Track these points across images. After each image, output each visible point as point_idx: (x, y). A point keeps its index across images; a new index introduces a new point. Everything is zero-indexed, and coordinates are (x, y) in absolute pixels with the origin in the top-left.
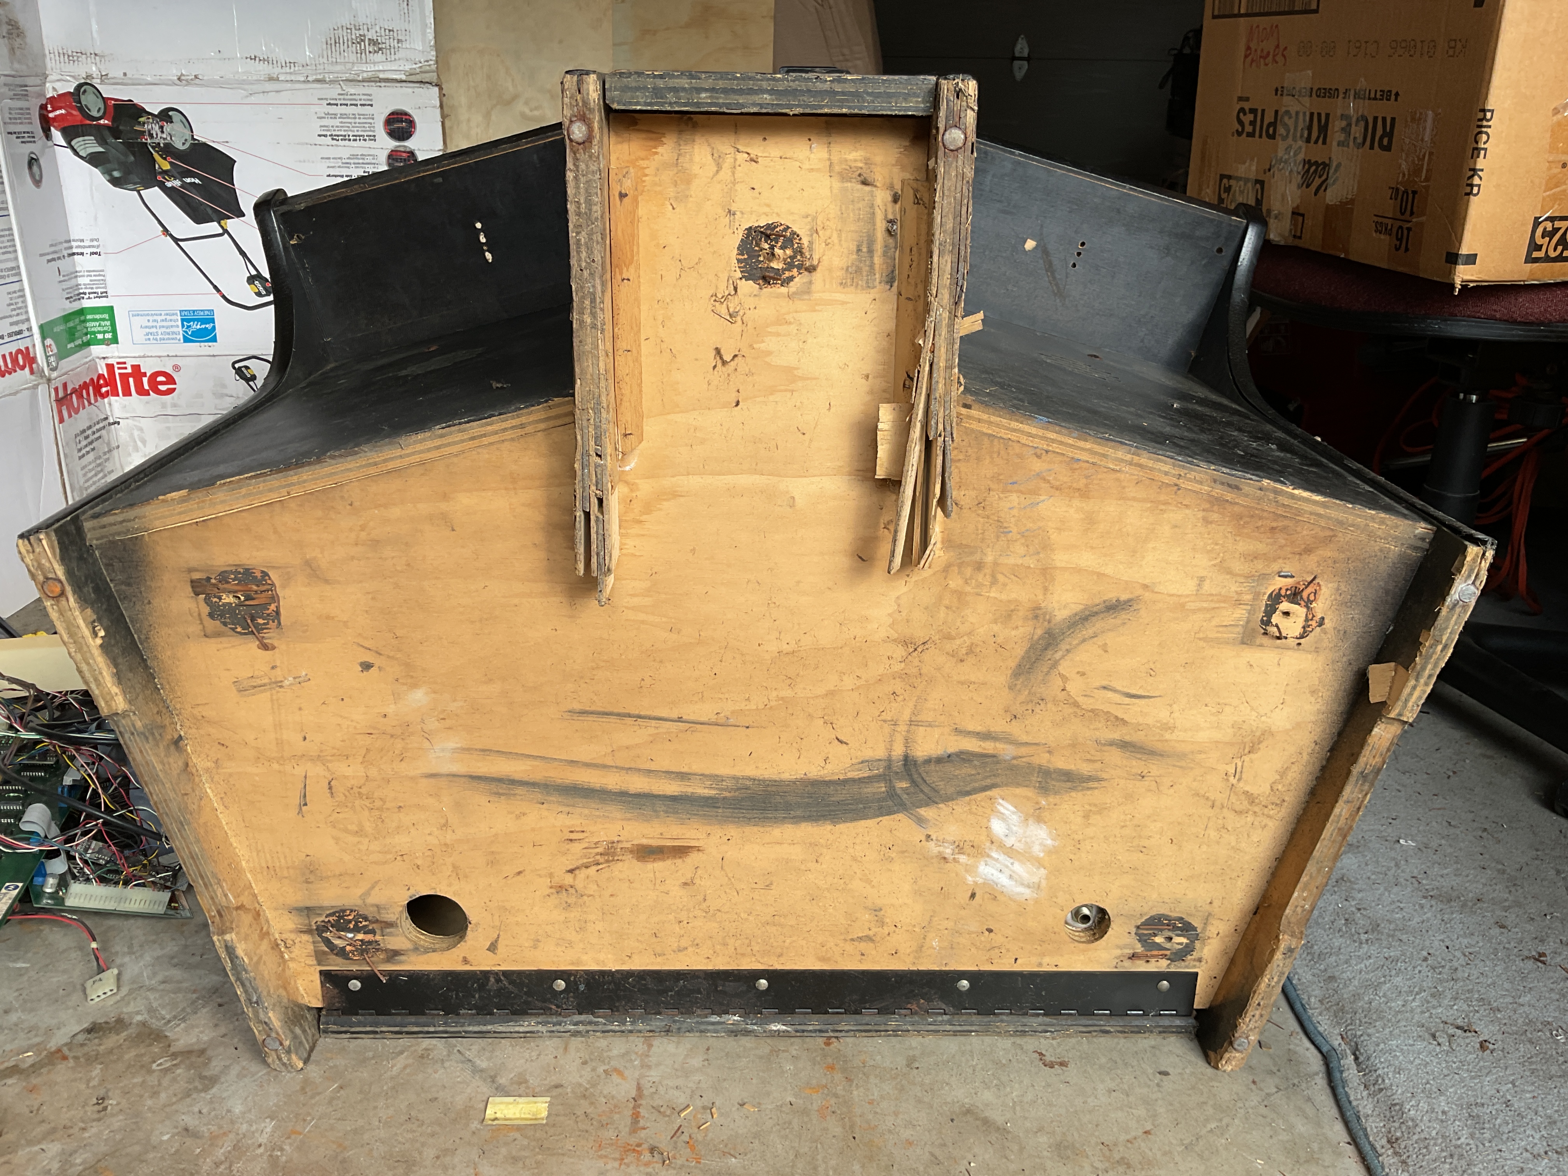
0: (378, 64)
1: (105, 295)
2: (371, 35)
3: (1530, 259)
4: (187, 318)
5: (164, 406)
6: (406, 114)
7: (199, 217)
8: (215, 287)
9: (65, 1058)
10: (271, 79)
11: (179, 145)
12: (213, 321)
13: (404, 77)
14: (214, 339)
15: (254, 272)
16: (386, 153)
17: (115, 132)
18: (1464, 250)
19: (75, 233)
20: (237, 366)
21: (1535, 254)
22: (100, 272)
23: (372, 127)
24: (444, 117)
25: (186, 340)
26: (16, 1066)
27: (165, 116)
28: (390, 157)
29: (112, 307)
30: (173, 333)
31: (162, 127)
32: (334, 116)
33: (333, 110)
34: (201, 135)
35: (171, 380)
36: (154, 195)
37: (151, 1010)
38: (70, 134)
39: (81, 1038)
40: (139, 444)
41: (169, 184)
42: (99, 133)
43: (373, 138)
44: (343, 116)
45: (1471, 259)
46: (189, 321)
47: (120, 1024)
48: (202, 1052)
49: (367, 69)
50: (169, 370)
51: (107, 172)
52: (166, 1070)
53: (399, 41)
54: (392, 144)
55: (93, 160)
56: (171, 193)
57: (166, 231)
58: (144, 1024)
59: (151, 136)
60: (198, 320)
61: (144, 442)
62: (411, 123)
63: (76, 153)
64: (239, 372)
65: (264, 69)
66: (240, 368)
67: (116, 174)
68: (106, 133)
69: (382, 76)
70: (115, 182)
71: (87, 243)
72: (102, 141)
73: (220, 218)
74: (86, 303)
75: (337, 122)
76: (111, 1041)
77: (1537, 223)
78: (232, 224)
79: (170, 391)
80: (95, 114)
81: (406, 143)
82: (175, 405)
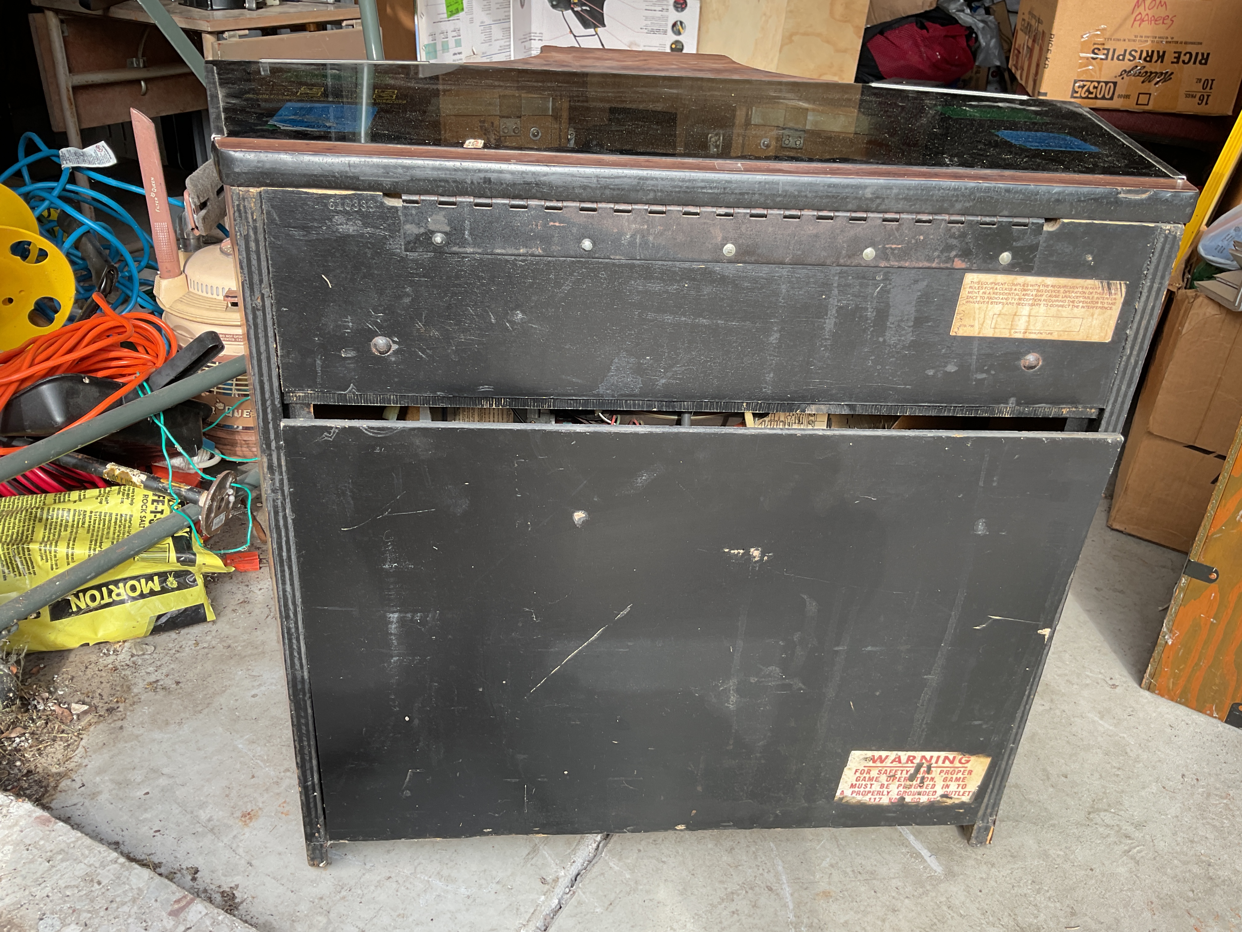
7: (586, 25)
19: (533, 30)
21: (1075, 95)
28: (675, 2)
36: (569, 13)
41: (576, 9)
45: (1046, 92)
51: (551, 2)
56: (576, 13)
57: (571, 31)
67: (554, 3)
70: (553, 6)
71: (537, 34)
73: (595, 27)
77: (1075, 82)
78: (600, 30)
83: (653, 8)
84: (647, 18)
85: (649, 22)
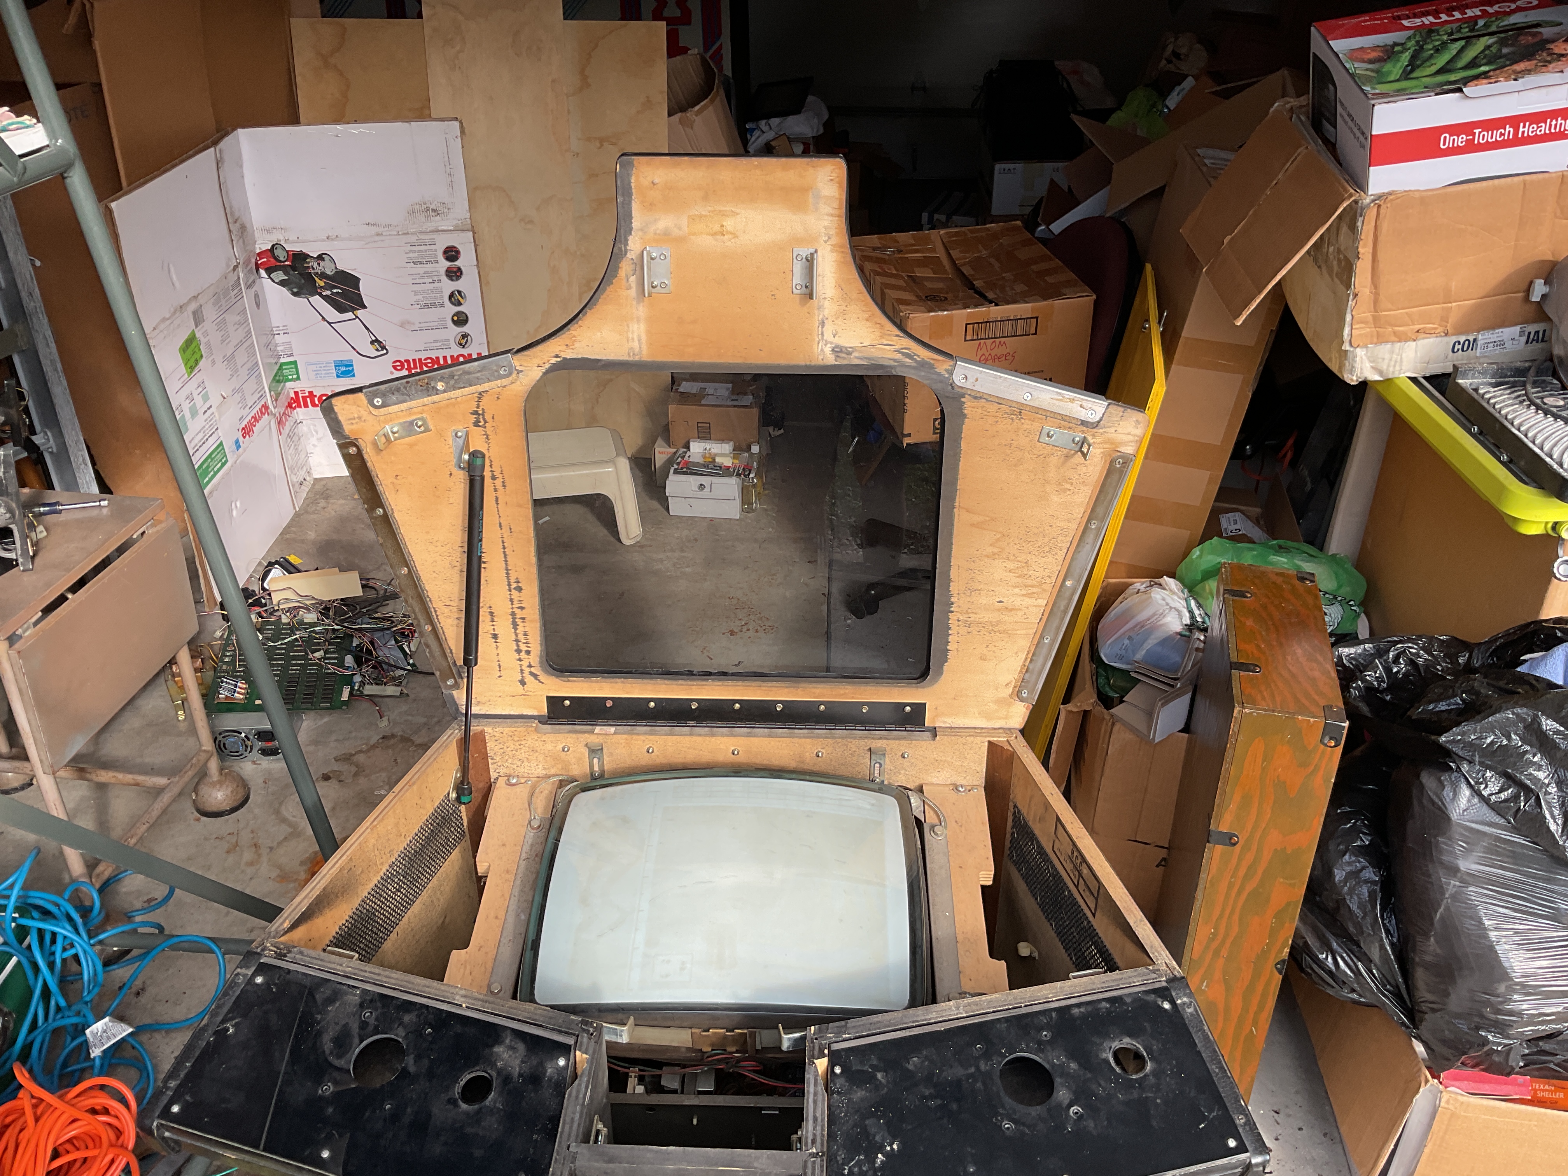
0: (438, 222)
1: (292, 355)
2: (433, 207)
3: (934, 433)
4: (338, 364)
6: (455, 247)
7: (341, 309)
8: (352, 347)
9: (377, 747)
10: (378, 235)
11: (329, 273)
12: (352, 365)
13: (452, 228)
14: (354, 376)
15: (374, 338)
16: (445, 269)
17: (293, 268)
19: (275, 323)
22: (289, 343)
23: (436, 256)
24: (476, 246)
25: (338, 377)
27: (320, 257)
28: (446, 271)
29: (296, 362)
30: (330, 373)
31: (319, 264)
32: (414, 252)
33: (413, 248)
34: (340, 267)
36: (316, 299)
38: (270, 271)
40: (314, 433)
41: (324, 294)
42: (284, 269)
43: (437, 262)
44: (419, 251)
46: (339, 366)
49: (431, 226)
51: (290, 289)
53: (449, 209)
54: (448, 264)
55: (282, 283)
56: (326, 298)
57: (324, 319)
59: (313, 269)
60: (343, 365)
61: (317, 432)
62: (458, 252)
63: (273, 281)
65: (374, 230)
67: (295, 290)
68: (289, 269)
69: (440, 228)
70: (295, 294)
71: (281, 328)
72: (286, 273)
73: (353, 310)
74: (282, 360)
75: (416, 255)
78: (359, 313)
80: (282, 259)
81: (455, 263)
83: (422, 281)
84: (416, 293)
85: (420, 297)
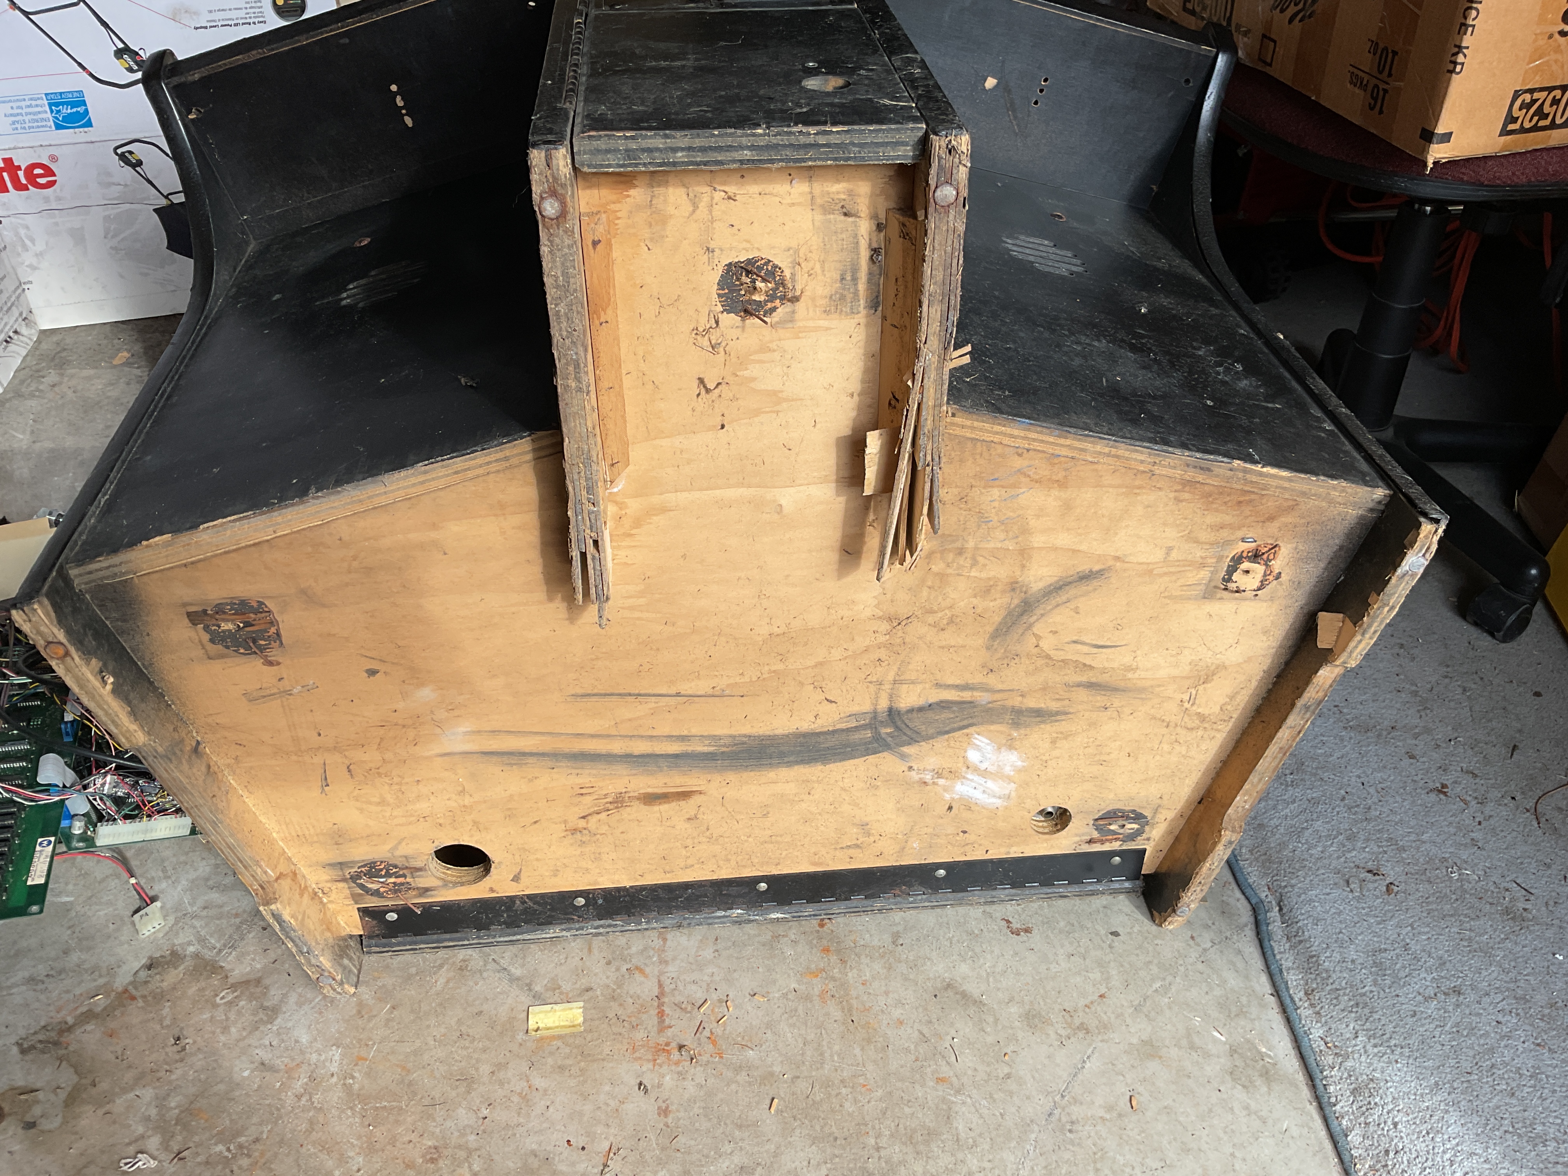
3: (1504, 132)
4: (56, 101)
5: (47, 200)
8: (80, 65)
9: (133, 998)
12: (84, 103)
14: (89, 124)
15: (121, 45)
18: (1440, 130)
20: (119, 151)
21: (1511, 127)
25: (58, 127)
26: (90, 1010)
30: (42, 120)
35: (49, 172)
37: (201, 940)
39: (143, 974)
40: (28, 242)
45: (1447, 137)
46: (57, 105)
47: (175, 957)
48: (258, 981)
50: (45, 162)
52: (230, 1003)
57: (14, 5)
58: (197, 956)
60: (67, 103)
61: (33, 241)
64: (122, 157)
66: (123, 153)
76: (172, 976)
77: (1517, 95)
79: (52, 184)
82: (59, 199)
